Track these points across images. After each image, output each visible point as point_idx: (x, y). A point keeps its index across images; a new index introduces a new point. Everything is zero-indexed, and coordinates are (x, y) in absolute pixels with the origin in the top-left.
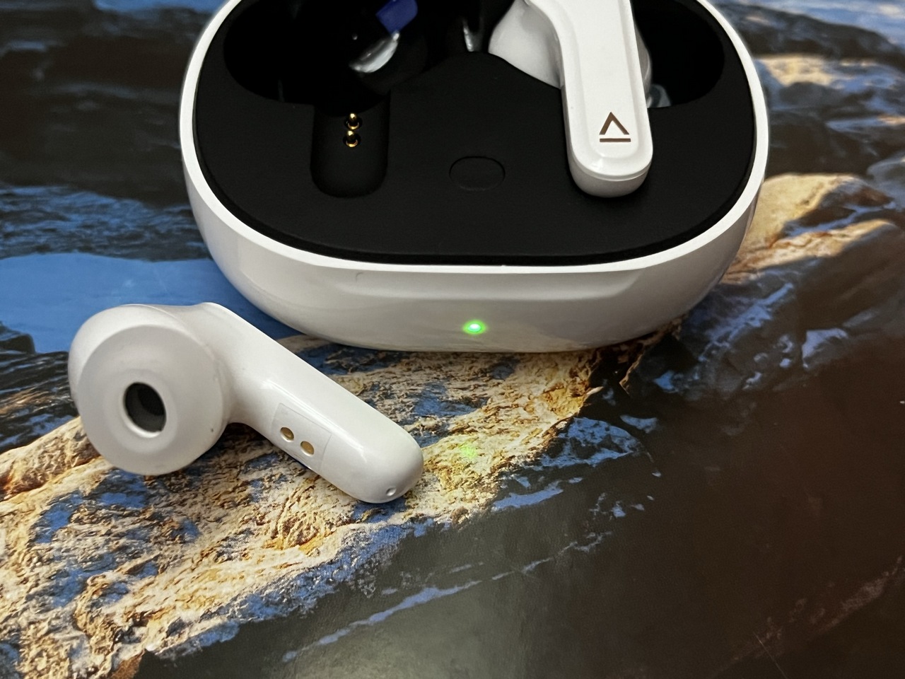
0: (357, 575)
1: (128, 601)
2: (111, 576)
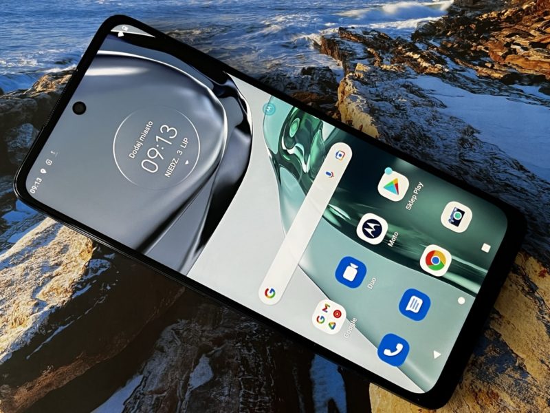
0: (39, 329)
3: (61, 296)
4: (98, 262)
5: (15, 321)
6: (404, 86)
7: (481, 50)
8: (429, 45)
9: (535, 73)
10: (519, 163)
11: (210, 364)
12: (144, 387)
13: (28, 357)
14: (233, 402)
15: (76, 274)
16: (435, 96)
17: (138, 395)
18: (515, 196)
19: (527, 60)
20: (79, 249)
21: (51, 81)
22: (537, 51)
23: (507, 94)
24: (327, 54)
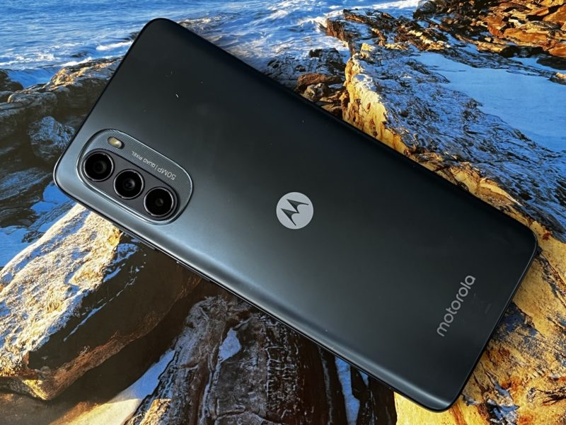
0: (74, 313)
1: (18, 340)
2: (11, 335)
3: (93, 280)
4: (126, 246)
5: (51, 306)
6: (409, 63)
7: (480, 26)
8: (430, 23)
9: (532, 46)
10: (520, 133)
11: (237, 336)
12: (177, 361)
13: (65, 339)
14: (261, 371)
15: (106, 259)
16: (438, 72)
17: (172, 369)
18: (518, 164)
19: (524, 33)
20: (107, 235)
21: (69, 74)
22: (534, 24)
23: (507, 67)
24: (333, 36)
